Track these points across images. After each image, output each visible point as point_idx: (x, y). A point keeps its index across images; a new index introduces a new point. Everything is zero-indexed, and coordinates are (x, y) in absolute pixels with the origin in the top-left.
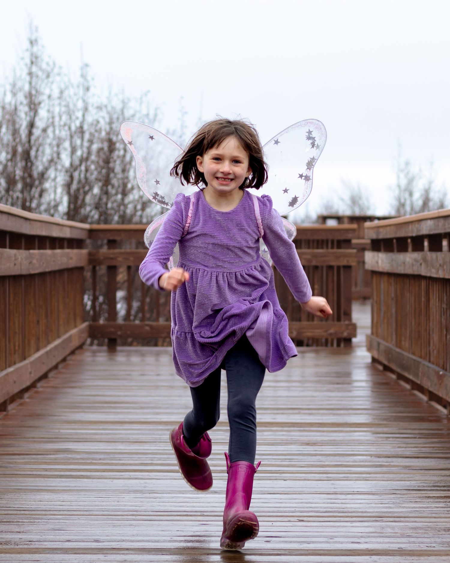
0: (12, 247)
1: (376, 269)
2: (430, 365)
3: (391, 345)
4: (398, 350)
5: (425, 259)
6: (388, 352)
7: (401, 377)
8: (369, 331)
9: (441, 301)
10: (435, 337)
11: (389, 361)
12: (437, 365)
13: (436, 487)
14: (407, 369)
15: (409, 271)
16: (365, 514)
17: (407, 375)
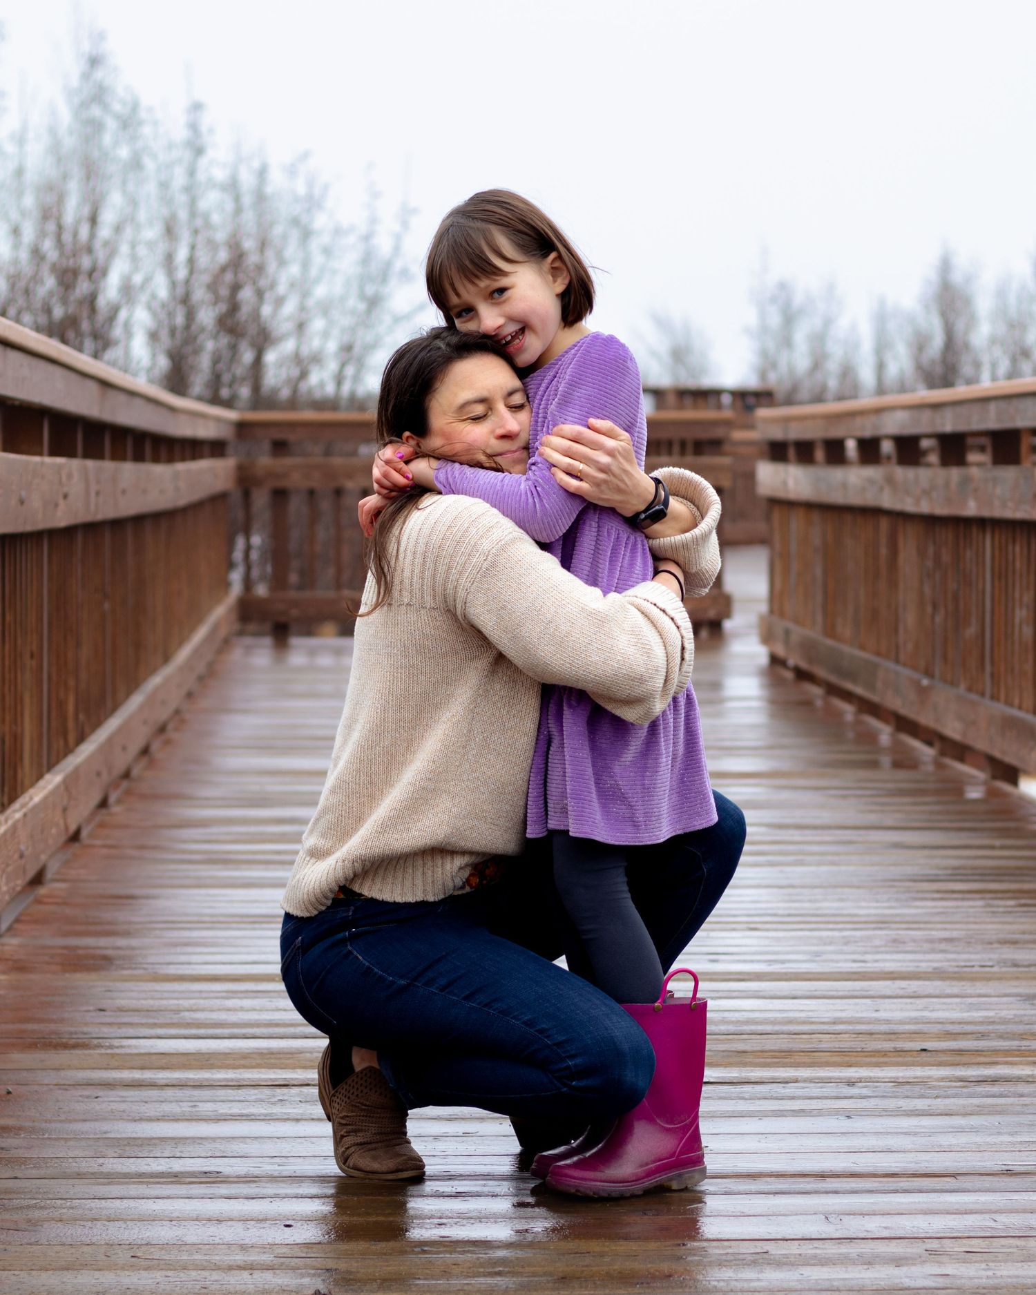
0: (156, 459)
1: (781, 494)
2: (900, 668)
3: (814, 633)
4: (830, 642)
5: (890, 480)
6: (808, 648)
7: (833, 690)
8: (763, 608)
9: (922, 553)
10: (910, 618)
11: (810, 660)
12: (914, 668)
13: (957, 874)
14: (852, 676)
15: (855, 500)
16: (855, 919)
17: (849, 686)
